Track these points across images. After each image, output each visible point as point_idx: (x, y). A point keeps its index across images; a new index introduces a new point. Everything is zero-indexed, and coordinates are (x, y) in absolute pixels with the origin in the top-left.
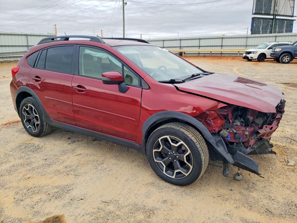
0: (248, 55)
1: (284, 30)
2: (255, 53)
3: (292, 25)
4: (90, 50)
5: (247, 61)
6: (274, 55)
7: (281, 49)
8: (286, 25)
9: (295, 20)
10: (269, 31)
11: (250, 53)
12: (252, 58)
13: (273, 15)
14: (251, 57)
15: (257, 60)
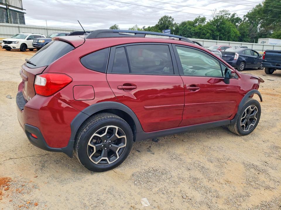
0: (9, 45)
1: (18, 21)
2: (16, 43)
3: (23, 17)
4: (183, 50)
5: (6, 51)
6: (39, 46)
7: (44, 41)
8: (19, 16)
9: (26, 13)
10: (5, 20)
11: (11, 43)
12: (15, 48)
13: (6, 5)
14: (13, 47)
15: (20, 50)
